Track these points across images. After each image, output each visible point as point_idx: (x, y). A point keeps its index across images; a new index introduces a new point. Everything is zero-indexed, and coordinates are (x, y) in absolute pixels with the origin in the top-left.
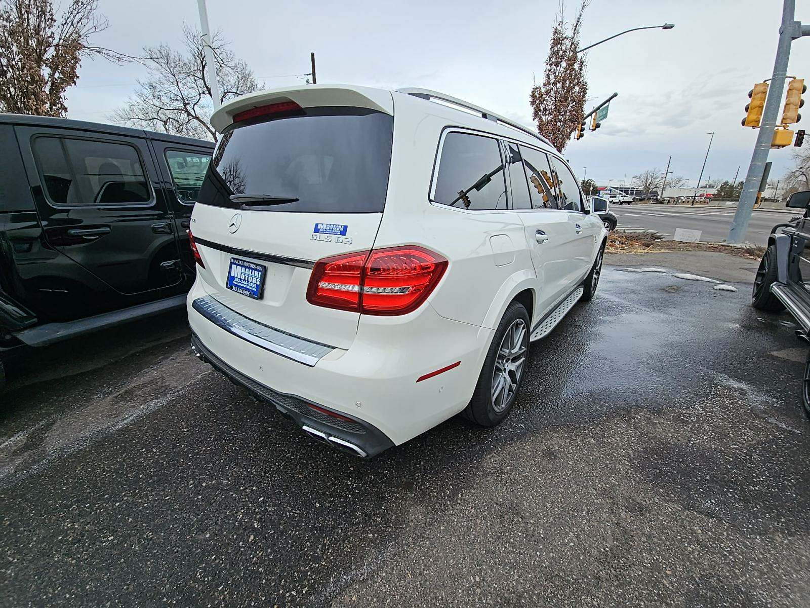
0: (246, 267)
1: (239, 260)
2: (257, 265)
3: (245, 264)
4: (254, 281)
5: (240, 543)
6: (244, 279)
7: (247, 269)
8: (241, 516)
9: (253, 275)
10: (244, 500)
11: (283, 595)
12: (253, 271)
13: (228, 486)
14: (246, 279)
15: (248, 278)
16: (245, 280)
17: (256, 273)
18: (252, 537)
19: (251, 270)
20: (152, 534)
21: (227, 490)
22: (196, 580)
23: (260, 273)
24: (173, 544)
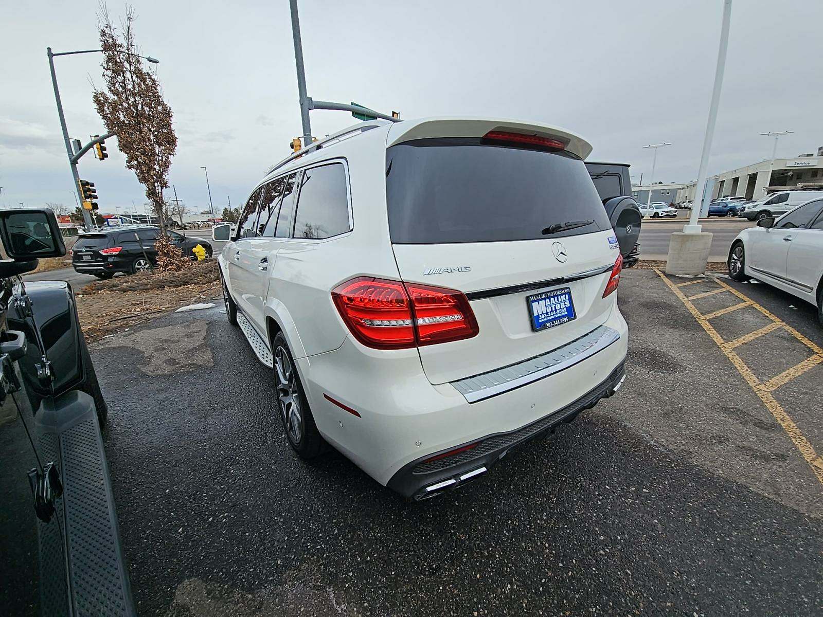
0: (549, 298)
1: (541, 294)
2: (562, 289)
3: (549, 295)
4: (562, 305)
5: (653, 497)
6: (550, 310)
7: (552, 299)
8: (629, 499)
9: (560, 300)
10: (612, 500)
11: (677, 470)
12: (559, 297)
13: (599, 514)
14: (554, 309)
15: (555, 307)
16: (552, 311)
17: (563, 297)
18: (644, 490)
19: (556, 298)
20: (674, 571)
21: (603, 515)
22: (694, 522)
23: (567, 295)
24: (675, 548)
